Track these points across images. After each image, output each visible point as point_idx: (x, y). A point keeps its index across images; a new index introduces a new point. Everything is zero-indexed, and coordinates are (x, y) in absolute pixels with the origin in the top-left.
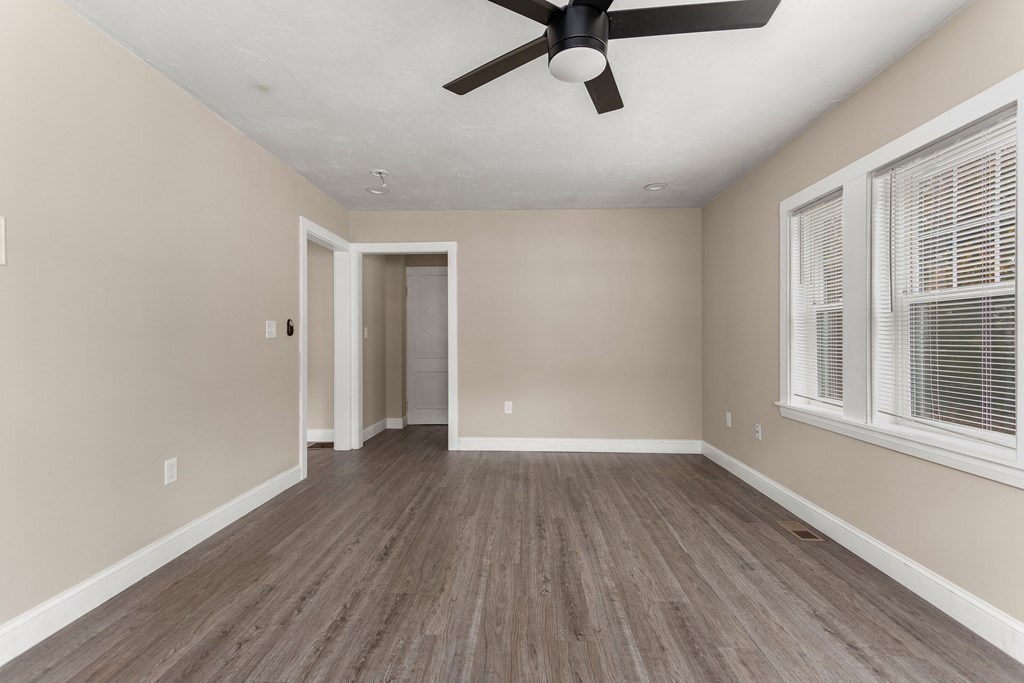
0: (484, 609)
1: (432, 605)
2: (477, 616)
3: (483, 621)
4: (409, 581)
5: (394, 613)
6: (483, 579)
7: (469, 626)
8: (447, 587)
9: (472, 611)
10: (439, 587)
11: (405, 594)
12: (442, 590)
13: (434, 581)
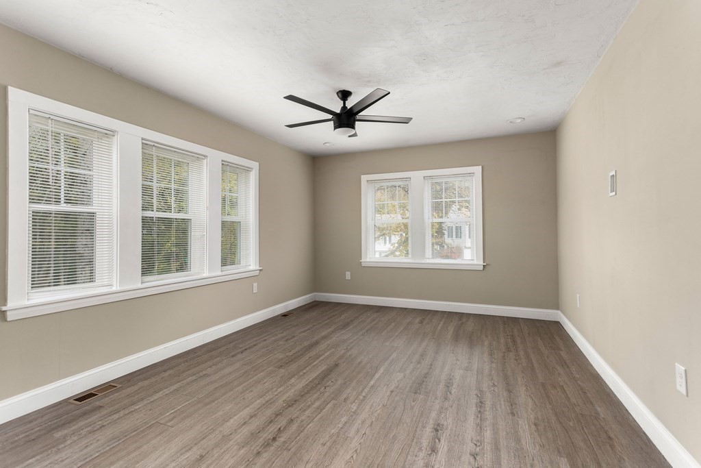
0: (372, 378)
1: (399, 385)
2: (377, 376)
3: (375, 374)
4: (413, 402)
5: (421, 384)
6: (364, 394)
7: (382, 373)
8: (389, 393)
9: (378, 379)
10: (394, 394)
11: (415, 393)
12: (392, 392)
13: (397, 398)
